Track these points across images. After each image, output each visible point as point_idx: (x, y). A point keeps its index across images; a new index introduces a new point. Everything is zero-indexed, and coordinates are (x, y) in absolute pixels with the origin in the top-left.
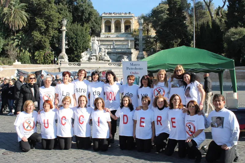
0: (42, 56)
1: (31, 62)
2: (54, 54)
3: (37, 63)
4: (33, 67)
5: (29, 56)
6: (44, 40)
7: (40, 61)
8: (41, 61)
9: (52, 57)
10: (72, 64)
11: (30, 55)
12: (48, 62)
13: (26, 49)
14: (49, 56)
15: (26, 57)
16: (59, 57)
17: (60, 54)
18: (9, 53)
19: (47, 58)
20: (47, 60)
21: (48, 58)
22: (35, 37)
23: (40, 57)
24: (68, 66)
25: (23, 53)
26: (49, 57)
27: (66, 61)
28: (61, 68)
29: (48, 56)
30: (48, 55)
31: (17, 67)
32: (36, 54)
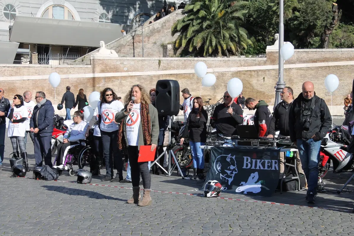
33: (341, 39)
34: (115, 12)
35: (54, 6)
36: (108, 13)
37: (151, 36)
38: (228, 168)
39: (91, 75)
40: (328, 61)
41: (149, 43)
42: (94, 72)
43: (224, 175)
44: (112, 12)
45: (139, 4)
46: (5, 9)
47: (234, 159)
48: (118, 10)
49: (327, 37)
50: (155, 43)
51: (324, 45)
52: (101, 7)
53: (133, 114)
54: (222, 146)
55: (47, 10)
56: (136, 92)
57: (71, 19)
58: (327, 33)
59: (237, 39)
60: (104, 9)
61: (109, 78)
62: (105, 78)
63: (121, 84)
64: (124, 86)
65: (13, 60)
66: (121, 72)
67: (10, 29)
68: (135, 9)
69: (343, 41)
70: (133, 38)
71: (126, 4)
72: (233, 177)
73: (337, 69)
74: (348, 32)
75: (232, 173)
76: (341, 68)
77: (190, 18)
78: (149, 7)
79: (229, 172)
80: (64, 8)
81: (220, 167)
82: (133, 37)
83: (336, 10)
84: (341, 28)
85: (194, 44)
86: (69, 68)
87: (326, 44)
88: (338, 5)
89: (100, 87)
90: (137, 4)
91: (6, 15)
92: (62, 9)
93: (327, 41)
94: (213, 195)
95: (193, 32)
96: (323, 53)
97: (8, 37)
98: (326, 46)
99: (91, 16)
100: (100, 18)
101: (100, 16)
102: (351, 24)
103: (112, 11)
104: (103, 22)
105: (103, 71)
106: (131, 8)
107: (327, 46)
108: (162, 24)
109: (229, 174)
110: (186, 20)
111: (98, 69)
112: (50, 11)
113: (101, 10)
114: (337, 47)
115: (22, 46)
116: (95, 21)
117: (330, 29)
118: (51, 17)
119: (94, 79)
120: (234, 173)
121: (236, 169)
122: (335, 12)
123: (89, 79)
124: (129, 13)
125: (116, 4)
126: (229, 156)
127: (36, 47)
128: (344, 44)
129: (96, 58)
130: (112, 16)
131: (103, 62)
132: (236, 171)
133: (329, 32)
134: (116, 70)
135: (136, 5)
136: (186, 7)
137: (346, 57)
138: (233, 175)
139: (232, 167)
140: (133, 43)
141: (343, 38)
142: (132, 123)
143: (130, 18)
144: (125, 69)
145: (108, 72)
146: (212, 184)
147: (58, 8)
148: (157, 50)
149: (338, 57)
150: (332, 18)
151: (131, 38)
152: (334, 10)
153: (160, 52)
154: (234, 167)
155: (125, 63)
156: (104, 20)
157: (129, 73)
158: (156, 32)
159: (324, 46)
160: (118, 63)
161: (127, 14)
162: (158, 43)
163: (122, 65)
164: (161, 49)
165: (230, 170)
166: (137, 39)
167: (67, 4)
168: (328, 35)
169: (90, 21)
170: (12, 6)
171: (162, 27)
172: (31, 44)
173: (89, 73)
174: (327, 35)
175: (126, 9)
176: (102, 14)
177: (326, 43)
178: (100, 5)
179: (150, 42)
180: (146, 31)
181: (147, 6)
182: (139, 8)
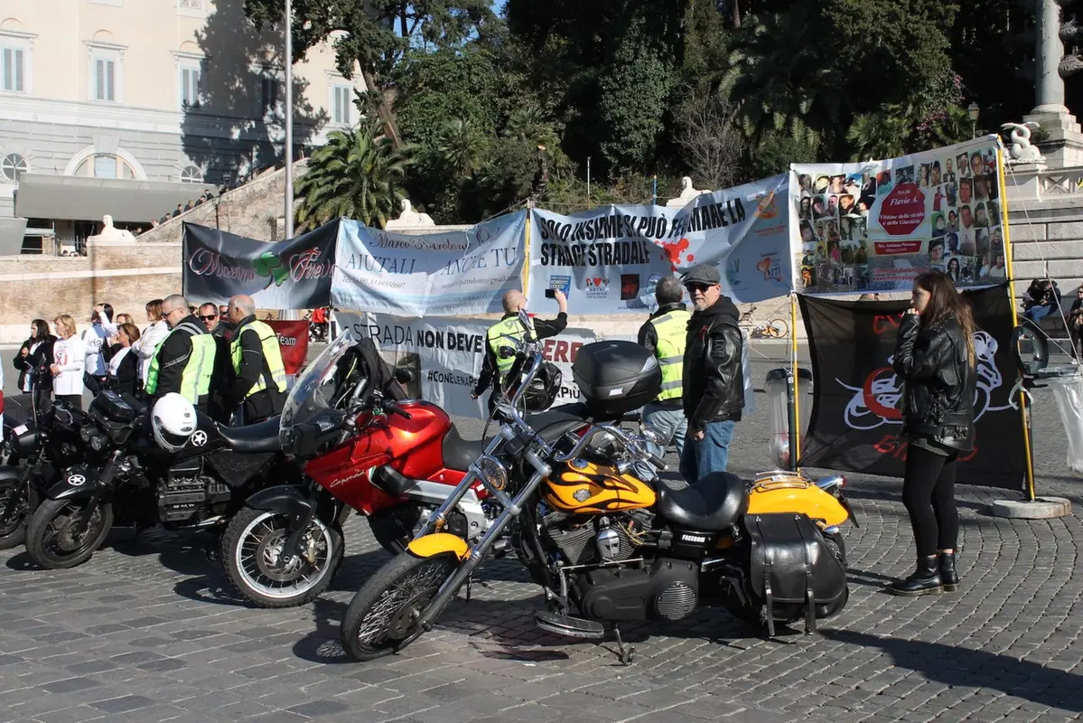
0: (894, 141)
5: (819, 150)
6: (905, 32)
10: (1073, 183)
11: (825, 147)
13: (792, 110)
14: (943, 136)
22: (837, 16)
23: (879, 150)
24: (1041, 198)
25: (779, 133)
27: (1024, 159)
29: (935, 137)
30: (939, 130)
32: (853, 134)
34: (213, 164)
35: (98, 156)
36: (200, 166)
37: (248, 204)
39: (89, 274)
41: (244, 217)
42: (93, 268)
44: (206, 165)
45: (257, 150)
46: (6, 162)
48: (217, 160)
50: (256, 216)
52: (187, 157)
55: (84, 162)
57: (128, 177)
59: (390, 209)
60: (191, 159)
61: (119, 279)
62: (112, 278)
63: (139, 287)
64: (144, 291)
65: (20, 248)
66: (139, 267)
67: (15, 196)
68: (250, 159)
70: (217, 209)
71: (233, 150)
77: (316, 173)
78: (277, 155)
80: (115, 159)
82: (217, 206)
83: (542, 158)
85: (318, 218)
86: (49, 261)
89: (103, 293)
90: (254, 149)
91: (9, 172)
92: (113, 161)
95: (320, 197)
97: (13, 209)
99: (167, 171)
100: (184, 174)
101: (184, 172)
103: (207, 162)
104: (190, 181)
105: (108, 267)
106: (243, 156)
108: (269, 184)
110: (309, 177)
111: (99, 263)
112: (91, 164)
113: (186, 161)
115: (33, 223)
116: (175, 181)
117: (538, 190)
118: (91, 174)
119: (94, 279)
122: (541, 161)
123: (84, 280)
124: (239, 165)
125: (214, 151)
127: (73, 225)
129: (97, 244)
130: (208, 171)
131: (107, 250)
134: (131, 264)
135: (252, 152)
136: (313, 154)
140: (217, 217)
143: (240, 173)
144: (147, 262)
145: (117, 267)
147: (105, 158)
148: (259, 228)
151: (213, 208)
153: (264, 230)
155: (147, 252)
156: (191, 178)
157: (153, 268)
158: (257, 198)
160: (134, 252)
161: (235, 167)
162: (263, 216)
163: (140, 257)
164: (268, 227)
166: (222, 209)
167: (121, 152)
169: (166, 180)
170: (19, 158)
171: (270, 188)
172: (57, 221)
173: (85, 269)
175: (234, 158)
176: (188, 169)
178: (183, 153)
179: (246, 215)
180: (240, 196)
181: (274, 155)
182: (257, 157)
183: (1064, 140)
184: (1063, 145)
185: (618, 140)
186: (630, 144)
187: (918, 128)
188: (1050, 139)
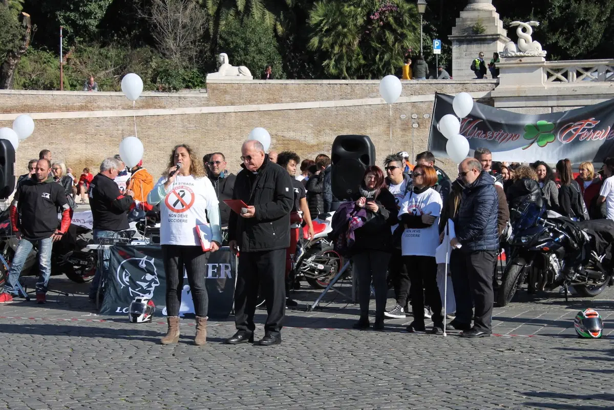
0: (351, 26)
1: (285, 68)
2: (426, 16)
3: (321, 74)
4: (328, 99)
5: (275, 30)
7: (345, 62)
8: (350, 60)
9: (411, 36)
10: (572, 75)
11: (280, 29)
12: (387, 64)
14: (394, 26)
15: (255, 38)
16: (455, 32)
17: (464, 14)
18: (157, 17)
19: (383, 42)
20: (383, 54)
21: (390, 37)
23: (338, 35)
24: (546, 85)
25: (238, 13)
26: (393, 31)
27: (529, 53)
28: (502, 98)
29: (387, 26)
30: (391, 19)
31: (228, 97)
32: (315, 17)
33: (30, 75)
38: (142, 278)
40: (31, 111)
43: (137, 290)
47: (153, 265)
49: (11, 69)
51: (5, 83)
53: (183, 193)
54: (129, 245)
56: (183, 155)
58: (12, 63)
69: (35, 78)
72: (152, 292)
73: (46, 125)
74: (41, 62)
75: (150, 286)
76: (52, 124)
79: (144, 285)
81: (127, 278)
83: (28, 25)
84: (28, 54)
87: (9, 82)
88: (31, 17)
93: (12, 76)
94: (146, 320)
96: (21, 97)
98: (8, 85)
102: (44, 50)
107: (10, 85)
109: (145, 288)
114: (25, 87)
117: (17, 56)
120: (154, 285)
121: (157, 280)
122: (26, 27)
126: (145, 259)
128: (36, 82)
132: (156, 283)
133: (15, 62)
137: (60, 105)
138: (152, 289)
139: (149, 277)
141: (33, 71)
142: (184, 207)
146: (143, 302)
149: (47, 106)
150: (20, 37)
152: (24, 24)
154: (153, 277)
159: (6, 85)
165: (145, 281)
168: (13, 66)
174: (11, 67)
177: (10, 79)
183: (499, 35)
184: (497, 39)
185: (76, 10)
186: (88, 15)
187: (372, 17)
188: (485, 33)
